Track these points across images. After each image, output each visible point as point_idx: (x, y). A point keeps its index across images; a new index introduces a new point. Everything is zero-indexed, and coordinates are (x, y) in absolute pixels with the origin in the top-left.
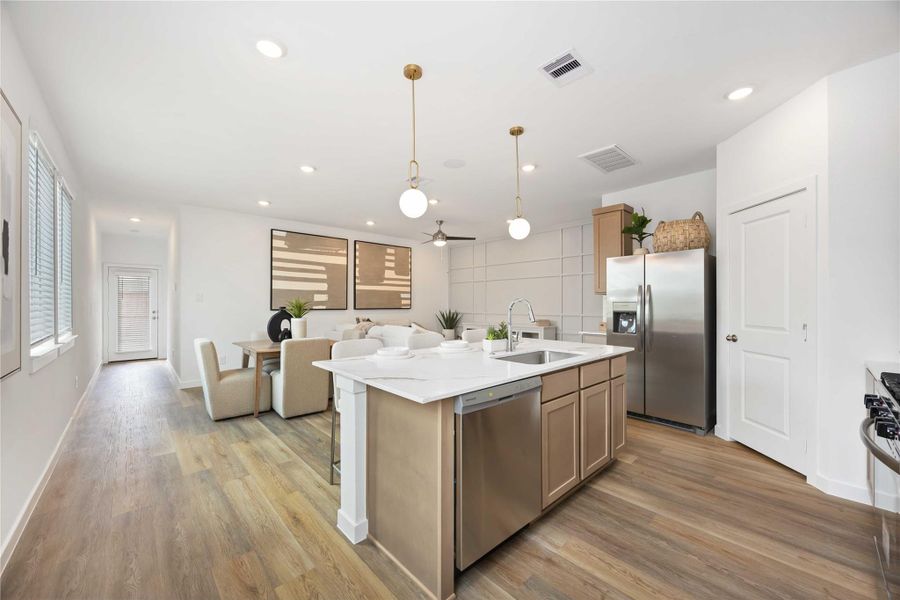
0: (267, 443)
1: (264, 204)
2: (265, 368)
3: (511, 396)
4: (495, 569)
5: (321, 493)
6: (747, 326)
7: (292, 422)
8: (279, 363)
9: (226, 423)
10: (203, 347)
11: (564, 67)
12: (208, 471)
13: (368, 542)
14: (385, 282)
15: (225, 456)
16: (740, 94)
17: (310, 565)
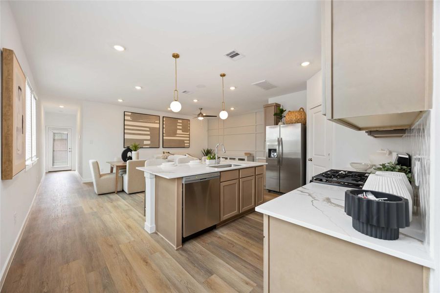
0: (120, 203)
1: (120, 101)
2: (121, 173)
3: (206, 179)
4: (199, 240)
5: (140, 219)
6: (315, 155)
7: (131, 195)
8: (126, 171)
9: (103, 196)
10: (93, 163)
11: (234, 55)
12: (95, 212)
13: (156, 233)
14: (177, 135)
15: (102, 207)
16: (305, 64)
17: (132, 239)
